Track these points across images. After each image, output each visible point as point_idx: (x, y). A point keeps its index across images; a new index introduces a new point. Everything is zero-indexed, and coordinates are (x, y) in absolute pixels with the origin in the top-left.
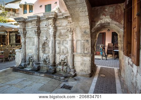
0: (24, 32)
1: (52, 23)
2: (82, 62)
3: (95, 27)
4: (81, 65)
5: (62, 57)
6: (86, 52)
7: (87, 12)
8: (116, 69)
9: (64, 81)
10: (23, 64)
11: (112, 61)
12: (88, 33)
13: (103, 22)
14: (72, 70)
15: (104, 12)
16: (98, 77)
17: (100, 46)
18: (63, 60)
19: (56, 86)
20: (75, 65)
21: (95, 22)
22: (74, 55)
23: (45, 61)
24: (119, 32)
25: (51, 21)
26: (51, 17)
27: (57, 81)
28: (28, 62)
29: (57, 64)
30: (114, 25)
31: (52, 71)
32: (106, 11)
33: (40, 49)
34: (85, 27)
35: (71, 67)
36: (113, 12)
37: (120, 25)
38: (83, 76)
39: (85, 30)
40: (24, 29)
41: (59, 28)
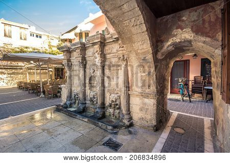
0: (68, 64)
1: (98, 50)
2: (141, 105)
3: (163, 51)
4: (141, 110)
5: (113, 97)
6: (147, 91)
7: (144, 25)
8: (207, 121)
9: (112, 133)
10: (68, 103)
11: (202, 104)
12: (150, 60)
13: (178, 40)
14: (126, 117)
15: (179, 23)
16: (170, 133)
17: (180, 81)
18: (114, 100)
19: (98, 140)
20: (131, 110)
21: (162, 42)
22: (129, 95)
23: (91, 100)
24: (212, 56)
25: (97, 47)
26: (97, 41)
27: (102, 130)
28: (74, 101)
29: (106, 105)
30: (201, 44)
31: (99, 115)
32: (183, 21)
33: (87, 85)
34: (143, 51)
35: (124, 112)
36: (197, 20)
37: (215, 43)
38: (143, 127)
39: (144, 56)
40: (69, 61)
41: (108, 56)
